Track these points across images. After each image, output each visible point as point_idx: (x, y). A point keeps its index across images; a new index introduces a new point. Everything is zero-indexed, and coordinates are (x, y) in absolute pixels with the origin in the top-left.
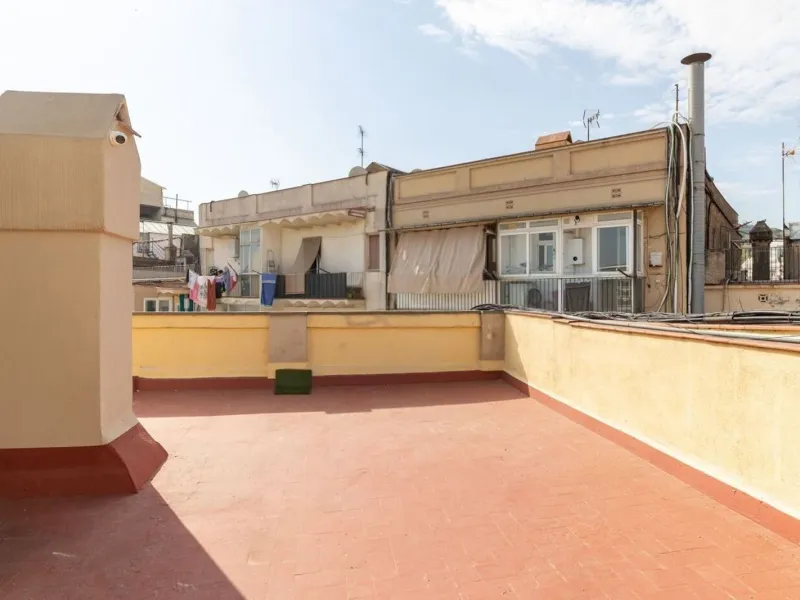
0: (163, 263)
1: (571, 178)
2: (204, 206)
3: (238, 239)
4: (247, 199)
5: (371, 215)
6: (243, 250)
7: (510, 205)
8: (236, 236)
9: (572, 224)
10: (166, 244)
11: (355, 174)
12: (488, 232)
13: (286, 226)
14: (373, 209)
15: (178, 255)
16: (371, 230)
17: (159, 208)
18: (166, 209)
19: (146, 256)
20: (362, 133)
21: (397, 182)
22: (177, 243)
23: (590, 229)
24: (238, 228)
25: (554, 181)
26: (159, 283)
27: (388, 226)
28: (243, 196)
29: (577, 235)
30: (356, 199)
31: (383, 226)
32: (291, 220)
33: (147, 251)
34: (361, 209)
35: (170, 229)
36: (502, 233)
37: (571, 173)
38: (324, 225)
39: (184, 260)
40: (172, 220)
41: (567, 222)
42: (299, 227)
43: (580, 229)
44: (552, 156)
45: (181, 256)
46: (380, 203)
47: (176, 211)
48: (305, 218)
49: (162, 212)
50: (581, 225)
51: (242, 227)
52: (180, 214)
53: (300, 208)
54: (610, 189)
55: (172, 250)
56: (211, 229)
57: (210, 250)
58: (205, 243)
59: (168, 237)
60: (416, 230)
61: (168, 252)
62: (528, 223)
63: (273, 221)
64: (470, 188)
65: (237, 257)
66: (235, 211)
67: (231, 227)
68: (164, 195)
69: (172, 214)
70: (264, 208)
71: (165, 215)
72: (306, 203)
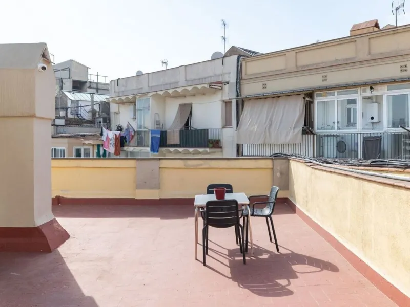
0: (88, 122)
1: (369, 58)
2: (113, 82)
3: (135, 105)
4: (142, 77)
5: (226, 87)
6: (138, 113)
7: (325, 79)
8: (133, 102)
9: (368, 93)
10: (89, 108)
11: (216, 57)
12: (307, 99)
13: (168, 96)
14: (227, 83)
15: (97, 116)
16: (226, 98)
17: (86, 82)
18: (90, 82)
19: (76, 117)
20: (225, 24)
21: (244, 63)
22: (96, 108)
23: (381, 96)
24: (135, 97)
25: (357, 60)
26: (84, 136)
27: (238, 95)
28: (140, 74)
29: (374, 100)
30: (216, 75)
31: (234, 96)
32: (170, 91)
33: (77, 114)
34: (219, 83)
35: (92, 98)
36: (317, 100)
37: (370, 53)
38: (194, 95)
39: (101, 120)
40: (95, 91)
41: (364, 91)
42: (176, 96)
43: (376, 96)
44: (356, 41)
45: (100, 117)
46: (233, 79)
47: (97, 84)
48: (180, 90)
49: (88, 85)
50: (374, 93)
51: (137, 97)
52: (100, 86)
53: (177, 83)
54: (399, 65)
55: (93, 112)
56: (117, 99)
57: (117, 113)
58: (114, 108)
59: (90, 104)
60: (257, 98)
61: (90, 114)
62: (336, 92)
63: (158, 92)
64: (296, 66)
65: (135, 118)
66: (133, 86)
67: (130, 97)
68: (89, 73)
69: (95, 86)
70: (153, 83)
71: (90, 87)
72: (181, 79)
